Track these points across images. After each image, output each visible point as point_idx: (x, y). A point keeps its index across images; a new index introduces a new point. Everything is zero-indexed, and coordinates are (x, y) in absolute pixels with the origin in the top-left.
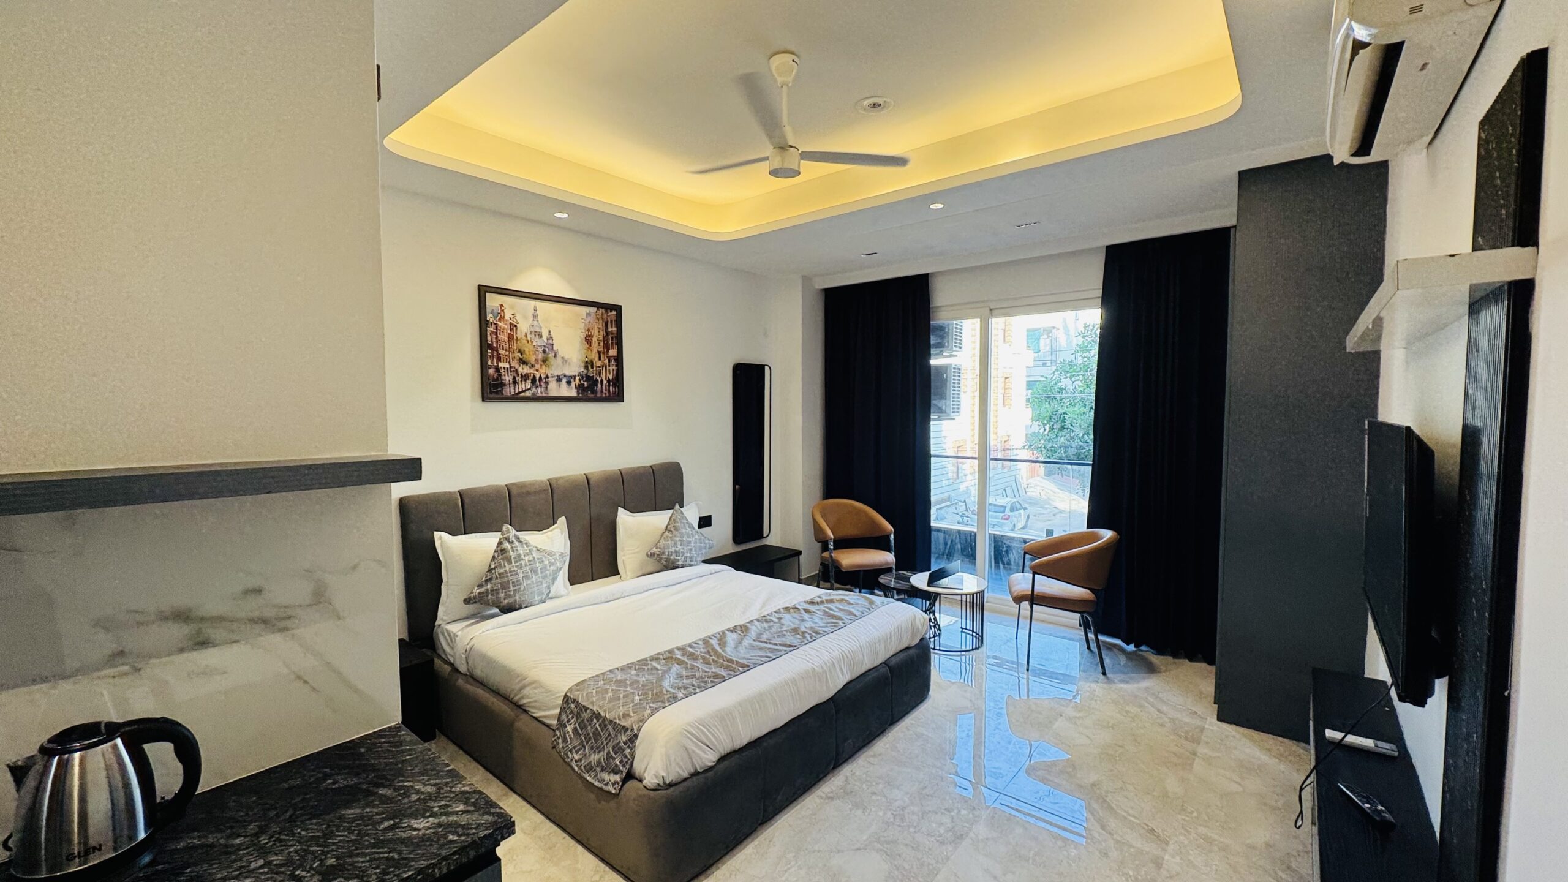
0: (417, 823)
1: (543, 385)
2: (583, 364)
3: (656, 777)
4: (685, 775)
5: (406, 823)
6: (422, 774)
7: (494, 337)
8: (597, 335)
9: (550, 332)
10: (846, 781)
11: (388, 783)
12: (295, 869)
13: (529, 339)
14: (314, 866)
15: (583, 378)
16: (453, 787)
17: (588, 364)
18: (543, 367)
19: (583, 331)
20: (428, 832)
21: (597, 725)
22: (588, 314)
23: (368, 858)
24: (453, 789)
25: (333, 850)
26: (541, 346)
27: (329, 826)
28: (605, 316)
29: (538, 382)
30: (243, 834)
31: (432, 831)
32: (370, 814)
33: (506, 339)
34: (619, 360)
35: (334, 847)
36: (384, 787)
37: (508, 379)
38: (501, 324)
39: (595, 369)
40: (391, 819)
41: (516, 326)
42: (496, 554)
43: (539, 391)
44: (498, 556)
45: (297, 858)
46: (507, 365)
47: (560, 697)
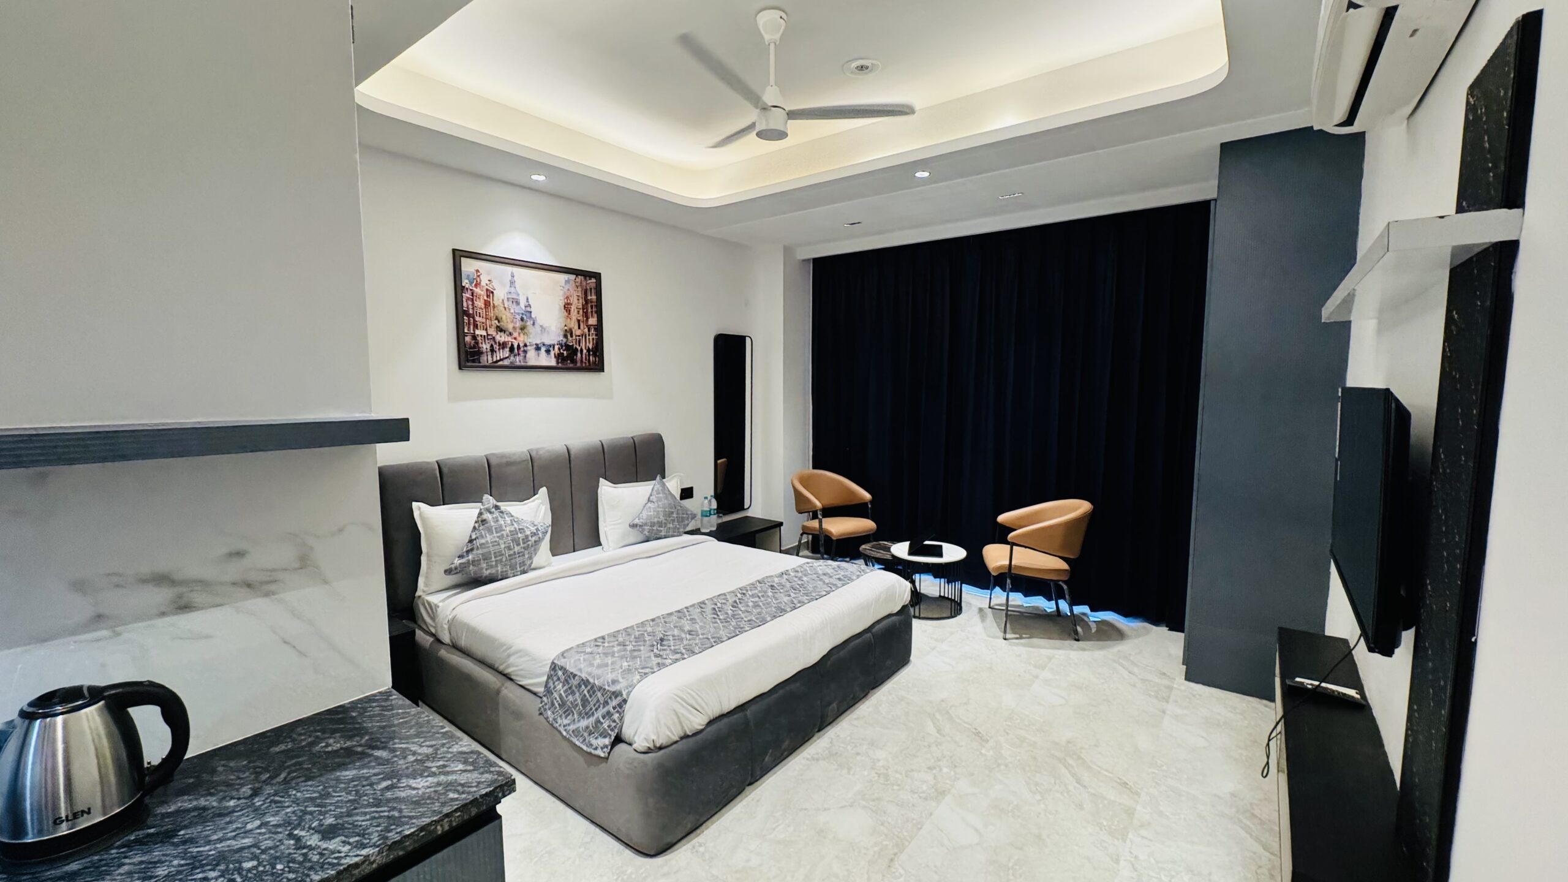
0: (416, 783)
1: (522, 354)
2: (562, 333)
3: (646, 740)
4: (676, 738)
5: (404, 782)
6: (417, 736)
7: (470, 303)
8: (576, 304)
9: (527, 299)
10: (831, 743)
11: (383, 745)
12: (295, 828)
13: (506, 306)
14: (313, 825)
15: (562, 346)
16: (450, 748)
17: (568, 333)
18: (522, 335)
19: (562, 298)
20: (428, 791)
21: (586, 692)
22: (567, 282)
23: (368, 817)
24: (450, 750)
25: (330, 810)
26: (518, 314)
27: (325, 787)
28: (584, 283)
29: (516, 350)
30: (236, 797)
31: (432, 789)
32: (368, 775)
33: (483, 306)
34: (599, 329)
35: (333, 808)
36: (378, 749)
37: (485, 346)
38: (477, 291)
39: (574, 337)
40: (389, 779)
41: (492, 293)
42: (477, 525)
43: (517, 360)
44: (479, 527)
45: (295, 818)
46: (484, 333)
47: (547, 664)
